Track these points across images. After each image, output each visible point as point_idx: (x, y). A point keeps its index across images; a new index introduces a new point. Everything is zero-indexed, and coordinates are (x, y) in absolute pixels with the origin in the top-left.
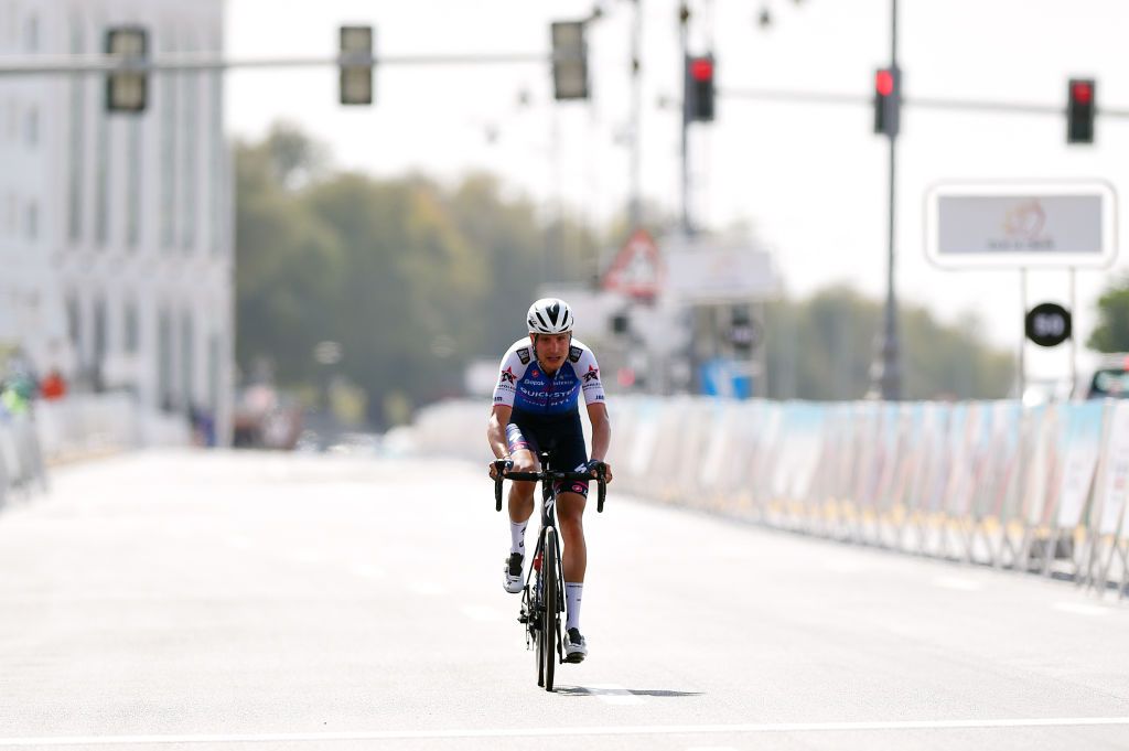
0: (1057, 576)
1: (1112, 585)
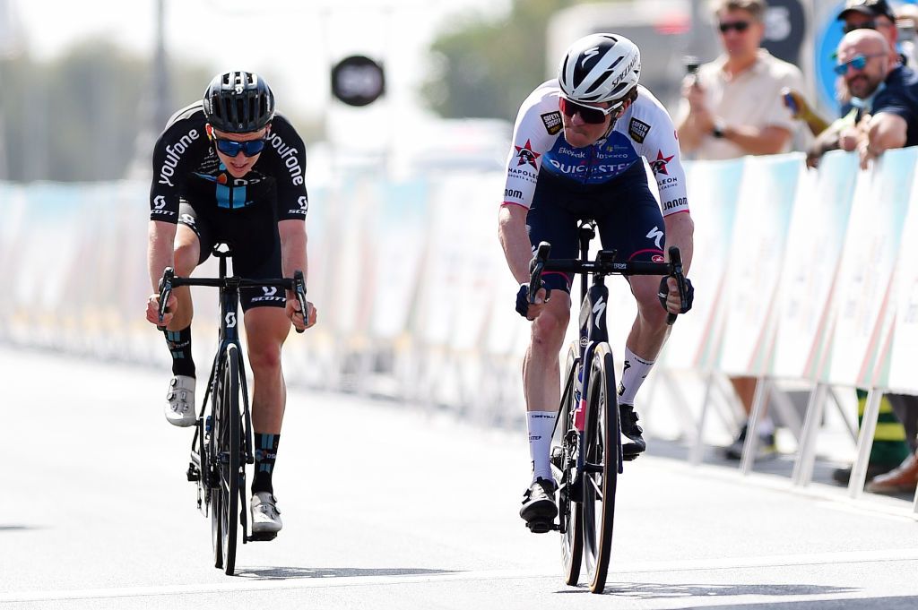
0: (376, 397)
1: (443, 407)
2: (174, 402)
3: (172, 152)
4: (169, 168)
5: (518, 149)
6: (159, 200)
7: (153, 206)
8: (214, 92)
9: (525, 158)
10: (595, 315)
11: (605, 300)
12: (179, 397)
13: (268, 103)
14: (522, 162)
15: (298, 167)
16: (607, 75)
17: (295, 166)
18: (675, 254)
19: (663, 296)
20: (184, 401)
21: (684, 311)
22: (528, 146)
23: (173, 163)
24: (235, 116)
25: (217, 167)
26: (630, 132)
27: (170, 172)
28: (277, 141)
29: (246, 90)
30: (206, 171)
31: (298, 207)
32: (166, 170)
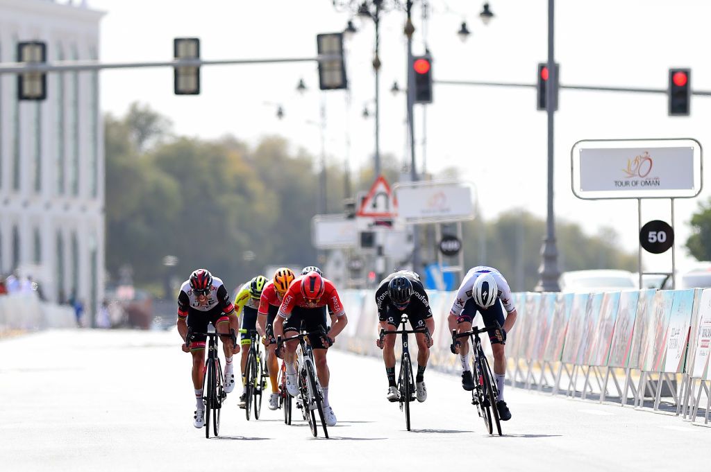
9: (459, 302)
22: (460, 299)
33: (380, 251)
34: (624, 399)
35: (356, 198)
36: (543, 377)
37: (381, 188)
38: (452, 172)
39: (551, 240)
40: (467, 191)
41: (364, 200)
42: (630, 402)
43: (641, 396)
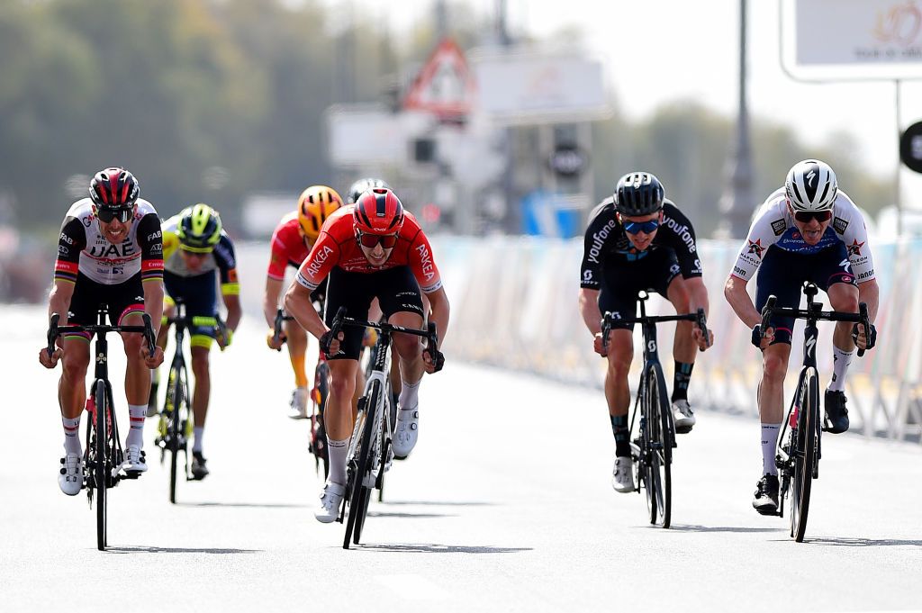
2: (618, 476)
3: (598, 239)
4: (596, 249)
5: (751, 243)
6: (588, 274)
7: (582, 278)
8: (620, 189)
9: (754, 249)
10: (807, 348)
11: (815, 338)
12: (622, 472)
13: (658, 194)
14: (751, 252)
15: (691, 239)
16: (827, 186)
17: (689, 239)
18: (863, 307)
19: (855, 336)
20: (625, 475)
21: (869, 347)
22: (758, 242)
23: (598, 246)
24: (635, 206)
25: (628, 245)
26: (834, 226)
27: (595, 253)
28: (672, 223)
29: (642, 186)
30: (621, 249)
31: (696, 268)
32: (593, 252)
33: (446, 171)
34: (869, 431)
35: (403, 78)
36: (728, 391)
37: (447, 60)
38: (571, 35)
39: (744, 152)
40: (596, 68)
41: (418, 82)
42: (881, 434)
43: (900, 424)
